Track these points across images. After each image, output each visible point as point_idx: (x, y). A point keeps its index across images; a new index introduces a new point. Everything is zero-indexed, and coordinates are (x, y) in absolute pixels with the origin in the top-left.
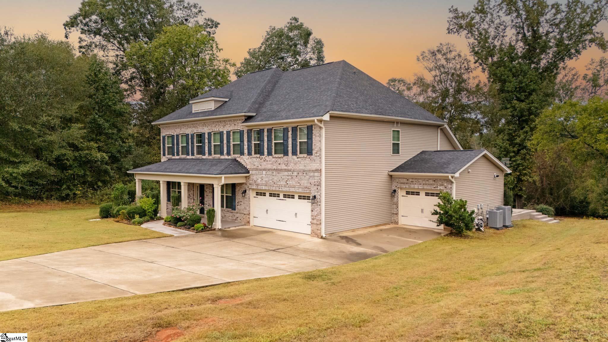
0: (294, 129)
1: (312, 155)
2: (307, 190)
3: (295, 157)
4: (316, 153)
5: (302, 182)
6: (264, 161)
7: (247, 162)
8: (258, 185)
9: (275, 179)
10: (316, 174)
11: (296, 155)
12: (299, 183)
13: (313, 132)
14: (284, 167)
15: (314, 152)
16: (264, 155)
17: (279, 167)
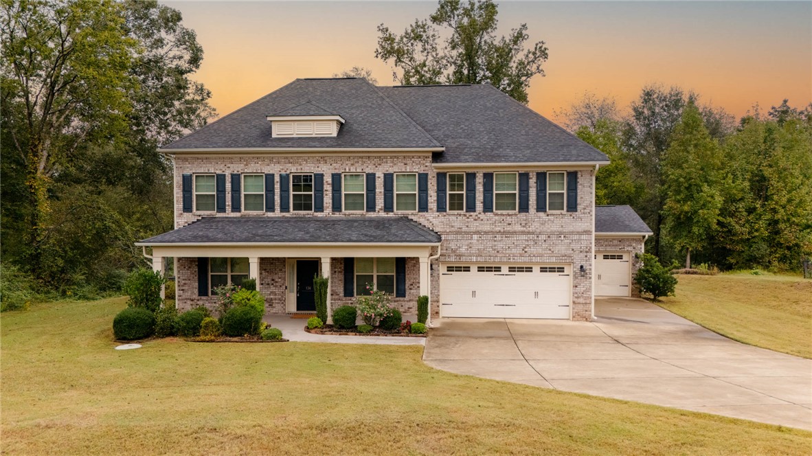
0: (541, 177)
1: (576, 211)
2: (566, 259)
3: (541, 214)
4: (584, 209)
5: (556, 249)
6: (475, 220)
7: (435, 221)
8: (460, 256)
9: (500, 246)
10: (584, 237)
11: (545, 211)
12: (550, 250)
13: (578, 180)
14: (518, 228)
15: (579, 208)
16: (475, 211)
17: (509, 228)
